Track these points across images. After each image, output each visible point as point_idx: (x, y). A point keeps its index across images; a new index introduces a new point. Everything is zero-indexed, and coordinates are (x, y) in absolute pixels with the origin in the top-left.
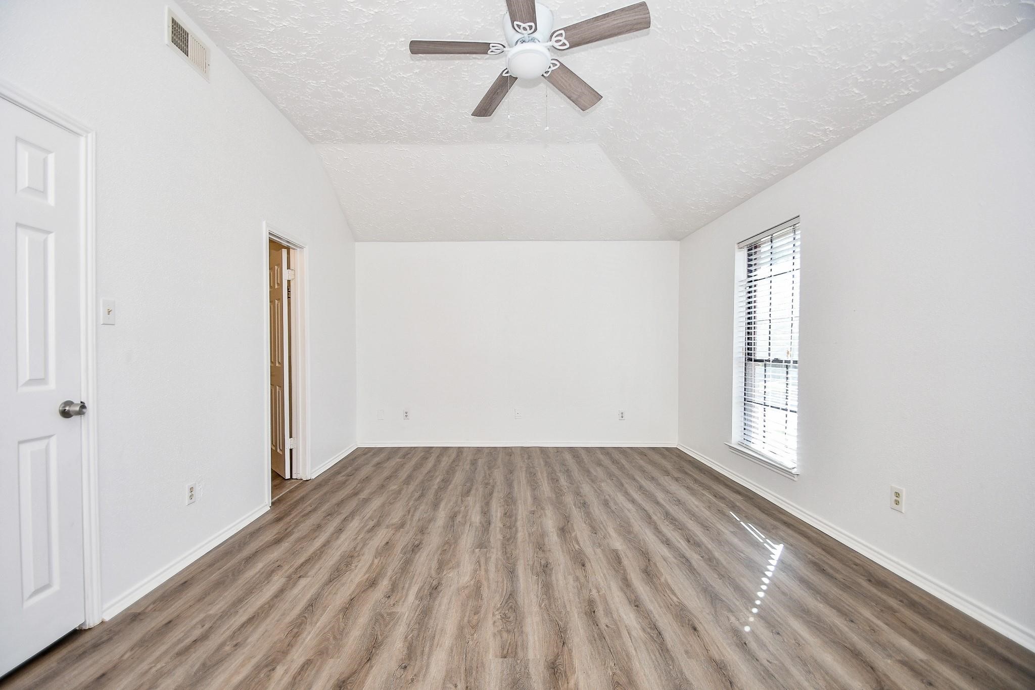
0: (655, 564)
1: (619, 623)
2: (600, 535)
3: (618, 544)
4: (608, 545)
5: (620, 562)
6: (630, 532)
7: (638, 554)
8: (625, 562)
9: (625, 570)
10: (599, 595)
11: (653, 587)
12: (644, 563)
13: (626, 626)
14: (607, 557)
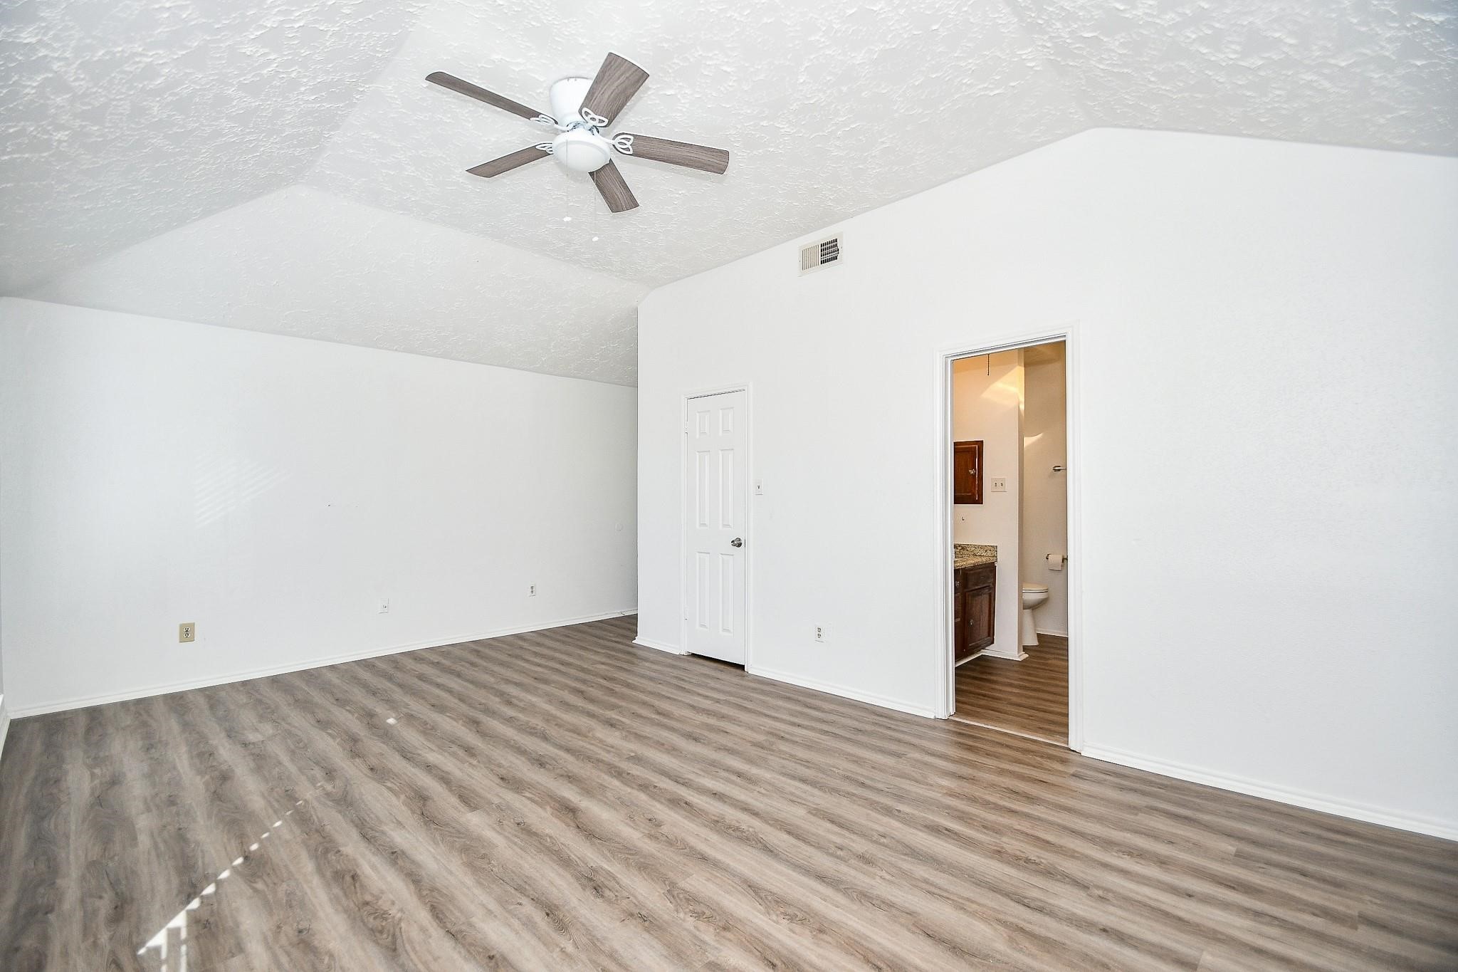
0: (413, 812)
1: (507, 915)
2: (509, 824)
3: (475, 821)
4: (488, 814)
5: (460, 797)
6: (465, 850)
7: (440, 817)
8: (454, 800)
9: (451, 791)
10: (557, 945)
11: (414, 787)
12: (428, 808)
13: (495, 916)
14: (480, 797)
